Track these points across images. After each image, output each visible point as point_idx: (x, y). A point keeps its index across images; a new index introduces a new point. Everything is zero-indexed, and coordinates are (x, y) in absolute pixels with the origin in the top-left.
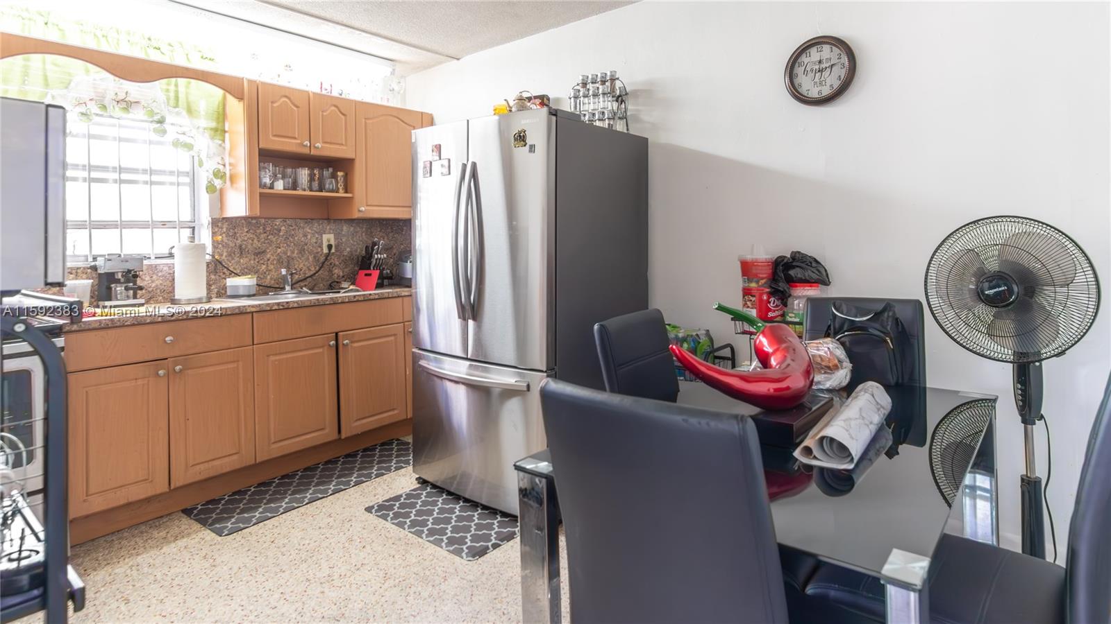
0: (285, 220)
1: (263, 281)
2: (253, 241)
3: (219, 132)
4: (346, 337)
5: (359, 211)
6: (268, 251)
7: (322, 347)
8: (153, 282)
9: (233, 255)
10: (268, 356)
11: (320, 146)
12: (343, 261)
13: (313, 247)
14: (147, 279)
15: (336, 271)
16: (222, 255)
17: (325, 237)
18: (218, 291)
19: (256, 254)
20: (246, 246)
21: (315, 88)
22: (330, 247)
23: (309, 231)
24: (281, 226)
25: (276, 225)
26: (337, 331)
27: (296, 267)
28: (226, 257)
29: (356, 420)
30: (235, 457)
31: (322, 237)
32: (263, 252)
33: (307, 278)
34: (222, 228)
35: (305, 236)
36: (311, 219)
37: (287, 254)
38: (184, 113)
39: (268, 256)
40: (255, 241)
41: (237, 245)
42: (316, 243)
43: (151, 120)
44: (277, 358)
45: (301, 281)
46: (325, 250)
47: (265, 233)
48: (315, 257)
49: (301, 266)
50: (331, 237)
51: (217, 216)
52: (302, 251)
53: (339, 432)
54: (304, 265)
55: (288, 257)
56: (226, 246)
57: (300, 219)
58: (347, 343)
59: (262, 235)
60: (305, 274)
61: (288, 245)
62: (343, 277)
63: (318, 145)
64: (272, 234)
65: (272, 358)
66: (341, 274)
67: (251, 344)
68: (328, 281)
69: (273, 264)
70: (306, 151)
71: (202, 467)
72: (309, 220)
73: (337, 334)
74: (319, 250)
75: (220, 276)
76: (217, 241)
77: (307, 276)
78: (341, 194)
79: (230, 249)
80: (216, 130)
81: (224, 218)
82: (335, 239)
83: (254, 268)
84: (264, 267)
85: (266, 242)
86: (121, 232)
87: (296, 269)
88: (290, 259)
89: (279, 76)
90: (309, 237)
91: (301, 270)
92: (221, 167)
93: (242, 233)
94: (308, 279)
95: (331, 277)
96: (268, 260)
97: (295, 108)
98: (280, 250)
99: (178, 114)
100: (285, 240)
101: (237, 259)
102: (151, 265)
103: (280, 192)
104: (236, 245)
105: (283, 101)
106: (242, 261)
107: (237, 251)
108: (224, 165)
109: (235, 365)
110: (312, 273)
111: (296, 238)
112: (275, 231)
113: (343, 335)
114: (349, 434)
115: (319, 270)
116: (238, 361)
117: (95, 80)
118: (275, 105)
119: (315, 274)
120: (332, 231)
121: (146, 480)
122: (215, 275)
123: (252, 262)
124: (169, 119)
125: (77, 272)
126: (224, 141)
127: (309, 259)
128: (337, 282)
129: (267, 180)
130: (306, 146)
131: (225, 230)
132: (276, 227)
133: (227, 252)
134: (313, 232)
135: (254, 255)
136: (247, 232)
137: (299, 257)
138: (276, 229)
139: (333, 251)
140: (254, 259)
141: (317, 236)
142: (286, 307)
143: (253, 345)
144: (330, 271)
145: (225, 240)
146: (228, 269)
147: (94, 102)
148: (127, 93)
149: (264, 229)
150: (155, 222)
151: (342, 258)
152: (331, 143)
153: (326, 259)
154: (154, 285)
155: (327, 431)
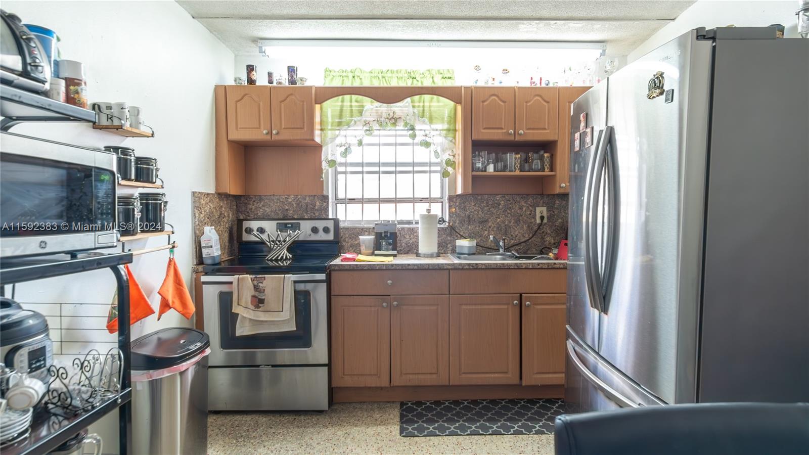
0: (504, 196)
1: (485, 243)
2: (478, 212)
3: (451, 131)
4: (528, 299)
5: (561, 187)
6: (490, 220)
7: (508, 304)
8: (411, 239)
9: (463, 222)
10: (461, 305)
11: (523, 132)
12: (554, 230)
13: (527, 218)
14: (407, 237)
15: (548, 239)
16: (455, 223)
17: (538, 210)
18: (452, 249)
19: (481, 223)
20: (473, 216)
21: (527, 84)
22: (542, 218)
23: (525, 205)
24: (501, 201)
25: (496, 200)
26: (521, 292)
27: (512, 233)
28: (458, 223)
29: (537, 373)
30: (434, 376)
31: (535, 210)
32: (486, 221)
33: (522, 242)
34: (456, 203)
35: (521, 208)
36: (527, 195)
37: (505, 223)
38: (427, 120)
39: (490, 224)
40: (480, 212)
41: (467, 215)
42: (530, 214)
43: (407, 128)
44: (468, 307)
45: (516, 245)
46: (538, 221)
47: (488, 206)
48: (529, 226)
49: (516, 233)
50: (544, 209)
51: (452, 194)
52: (517, 221)
53: (521, 378)
54: (519, 232)
55: (506, 225)
56: (458, 216)
57: (517, 195)
58: (528, 304)
59: (486, 208)
60: (520, 240)
61: (506, 216)
62: (554, 244)
63: (521, 132)
64: (493, 207)
65: (464, 307)
66: (553, 241)
67: (448, 293)
68: (540, 246)
69: (494, 231)
70: (512, 138)
71: (411, 376)
72: (525, 196)
73: (521, 295)
74: (533, 220)
75: (454, 238)
76: (452, 212)
77: (521, 241)
78: (547, 172)
79: (461, 218)
80: (448, 130)
81: (457, 195)
82: (548, 211)
83: (479, 232)
84: (486, 232)
85: (488, 213)
86: (396, 206)
87: (512, 236)
88: (507, 227)
89: (494, 79)
90: (524, 209)
91: (516, 236)
92: (451, 158)
93: (470, 206)
94: (522, 244)
95: (543, 244)
96: (490, 227)
97: (502, 104)
98: (499, 220)
99: (424, 122)
100: (503, 212)
101: (466, 226)
102: (410, 228)
103: (491, 174)
104: (465, 216)
105: (493, 99)
106: (470, 227)
107: (466, 219)
108: (454, 156)
109: (435, 308)
110: (526, 239)
111: (513, 210)
112: (496, 205)
113: (526, 297)
114: (529, 383)
115: (533, 236)
116: (438, 305)
117: (377, 107)
118: (485, 104)
119: (529, 240)
120: (545, 205)
121: (376, 375)
122: (450, 237)
123: (477, 228)
124: (417, 127)
125: (369, 231)
126: (455, 138)
127: (523, 227)
128: (549, 248)
129: (479, 165)
130: (511, 134)
131: (458, 204)
132: (496, 202)
133: (459, 220)
134: (528, 205)
135: (479, 223)
136: (474, 205)
137: (514, 226)
138: (496, 204)
139: (545, 221)
140: (479, 226)
141: (531, 209)
142: (475, 267)
143: (449, 294)
144: (543, 238)
145: (458, 211)
146: (459, 234)
147: (375, 122)
148: (394, 112)
149: (487, 203)
150: (416, 198)
151: (554, 228)
152: (533, 129)
153: (539, 228)
154: (411, 242)
155: (510, 375)
